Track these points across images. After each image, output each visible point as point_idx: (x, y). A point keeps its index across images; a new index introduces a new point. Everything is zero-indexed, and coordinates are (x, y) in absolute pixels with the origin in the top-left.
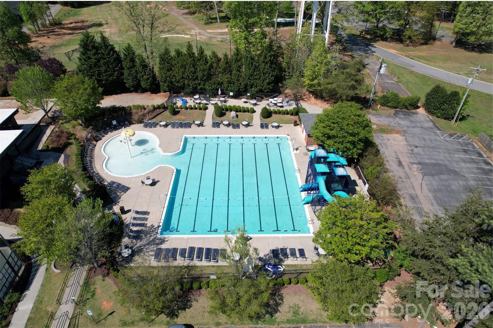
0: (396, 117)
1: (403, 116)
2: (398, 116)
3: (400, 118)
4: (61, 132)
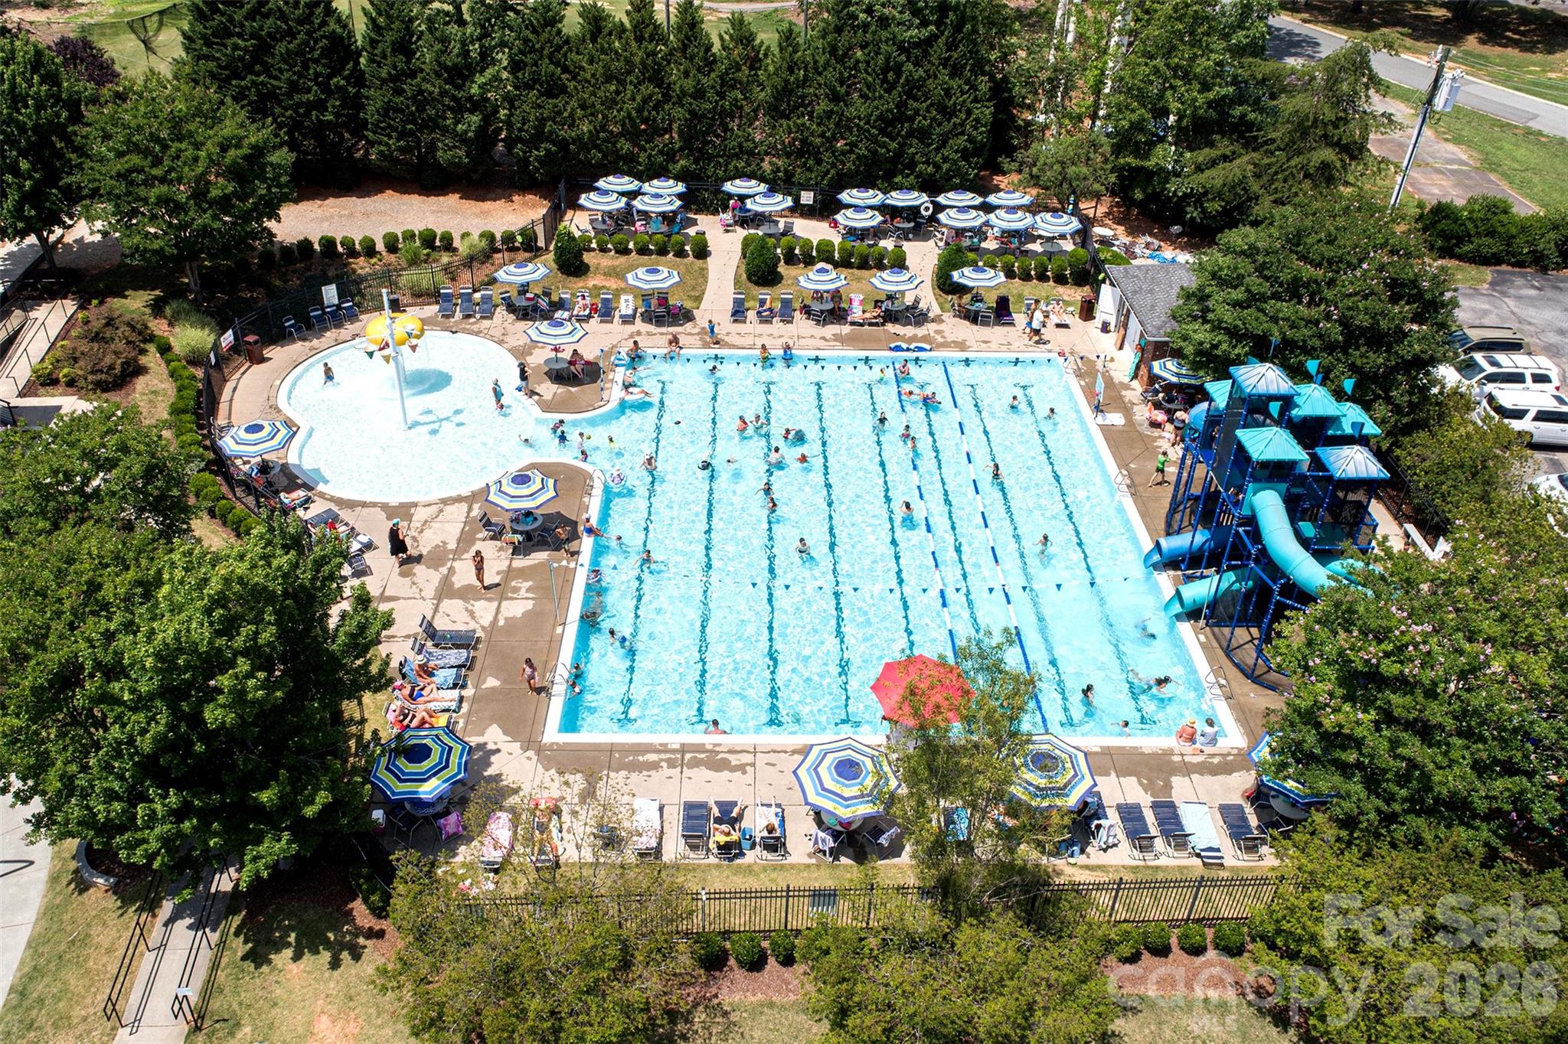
0: (1504, 294)
1: (1533, 292)
2: (1512, 291)
3: (1519, 298)
4: (110, 322)
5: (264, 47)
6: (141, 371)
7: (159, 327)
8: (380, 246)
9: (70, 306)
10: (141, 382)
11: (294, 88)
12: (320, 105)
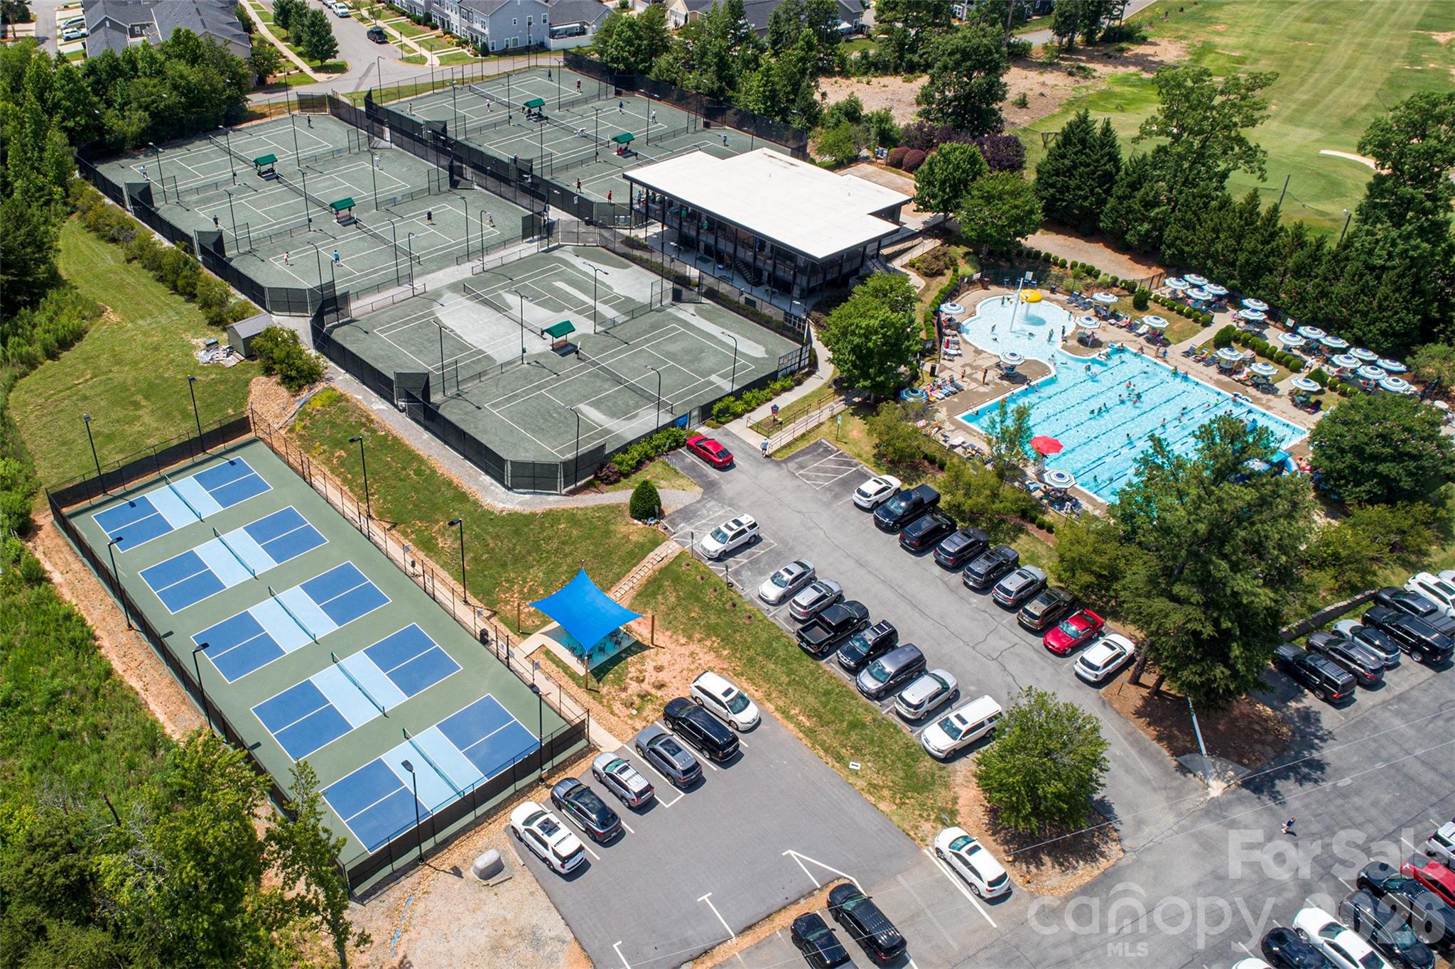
4: (944, 254)
5: (1075, 167)
6: (942, 274)
7: (960, 262)
8: (1068, 265)
9: (938, 242)
10: (939, 278)
11: (1079, 188)
12: (1085, 198)
